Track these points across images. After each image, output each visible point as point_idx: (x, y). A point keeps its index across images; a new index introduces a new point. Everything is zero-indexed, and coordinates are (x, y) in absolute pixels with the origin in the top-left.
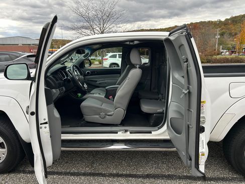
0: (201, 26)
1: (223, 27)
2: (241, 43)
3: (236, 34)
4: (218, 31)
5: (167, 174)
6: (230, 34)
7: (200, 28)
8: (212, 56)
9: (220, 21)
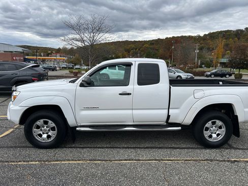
0: (182, 40)
1: (202, 42)
2: (217, 58)
3: (213, 49)
4: (197, 46)
5: (158, 146)
6: (208, 49)
7: (181, 42)
8: (192, 69)
9: (199, 36)
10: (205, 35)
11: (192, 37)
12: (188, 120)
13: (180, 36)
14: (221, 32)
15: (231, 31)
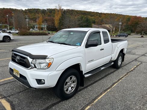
1: (24, 14)
9: (22, 10)
10: (26, 10)
11: (17, 10)
12: (115, 59)
13: (8, 8)
14: (35, 9)
15: (40, 9)
